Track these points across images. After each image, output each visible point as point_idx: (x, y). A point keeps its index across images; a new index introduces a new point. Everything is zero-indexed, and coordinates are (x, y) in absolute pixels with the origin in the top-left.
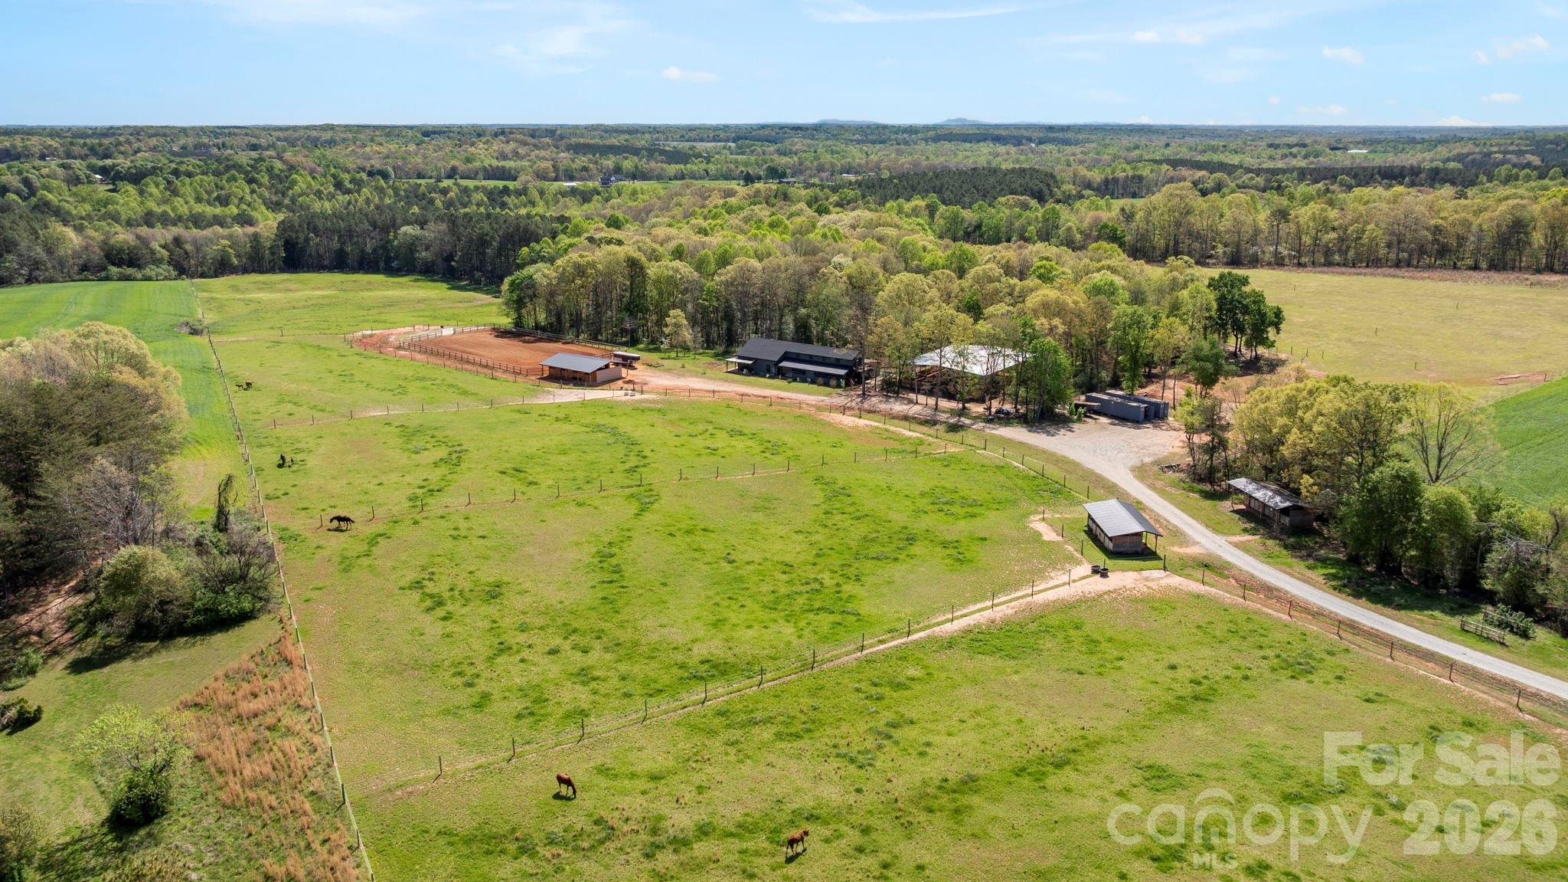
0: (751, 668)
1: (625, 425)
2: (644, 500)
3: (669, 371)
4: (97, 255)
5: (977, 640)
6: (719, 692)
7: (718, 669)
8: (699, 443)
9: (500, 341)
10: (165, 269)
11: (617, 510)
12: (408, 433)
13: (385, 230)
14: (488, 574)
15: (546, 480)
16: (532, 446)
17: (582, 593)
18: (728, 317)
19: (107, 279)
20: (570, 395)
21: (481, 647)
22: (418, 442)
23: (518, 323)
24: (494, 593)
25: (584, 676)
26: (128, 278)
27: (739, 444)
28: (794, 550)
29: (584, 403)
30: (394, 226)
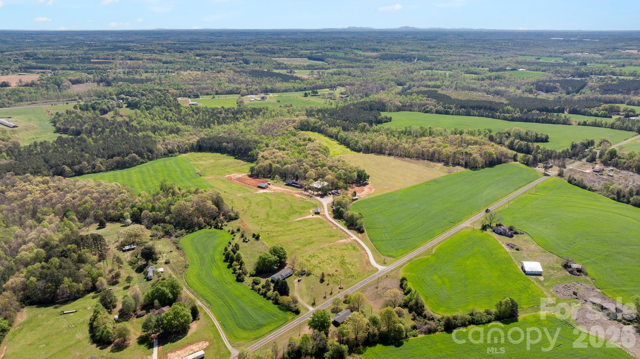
0: (279, 223)
1: (269, 197)
2: (271, 207)
3: (275, 186)
4: (167, 152)
5: (298, 221)
6: (276, 224)
7: (276, 223)
8: (278, 200)
9: (250, 178)
10: (178, 153)
11: (268, 209)
12: (244, 198)
13: (219, 143)
14: (257, 215)
15: (261, 205)
16: (258, 200)
17: (265, 217)
18: (285, 174)
19: (169, 157)
20: (262, 191)
21: (258, 221)
22: (246, 200)
23: (252, 174)
24: (258, 217)
25: (266, 223)
26: (172, 156)
27: (283, 200)
28: (285, 213)
29: (264, 193)
30: (222, 143)
